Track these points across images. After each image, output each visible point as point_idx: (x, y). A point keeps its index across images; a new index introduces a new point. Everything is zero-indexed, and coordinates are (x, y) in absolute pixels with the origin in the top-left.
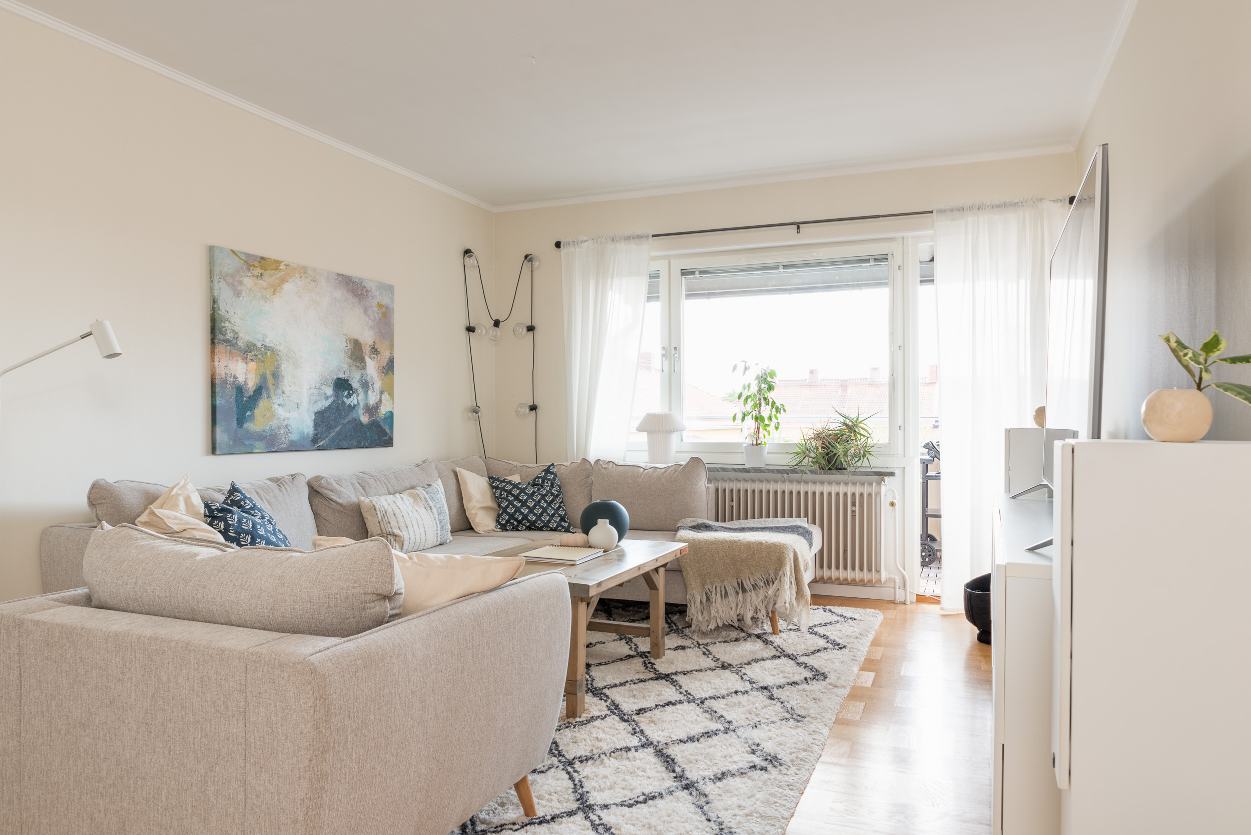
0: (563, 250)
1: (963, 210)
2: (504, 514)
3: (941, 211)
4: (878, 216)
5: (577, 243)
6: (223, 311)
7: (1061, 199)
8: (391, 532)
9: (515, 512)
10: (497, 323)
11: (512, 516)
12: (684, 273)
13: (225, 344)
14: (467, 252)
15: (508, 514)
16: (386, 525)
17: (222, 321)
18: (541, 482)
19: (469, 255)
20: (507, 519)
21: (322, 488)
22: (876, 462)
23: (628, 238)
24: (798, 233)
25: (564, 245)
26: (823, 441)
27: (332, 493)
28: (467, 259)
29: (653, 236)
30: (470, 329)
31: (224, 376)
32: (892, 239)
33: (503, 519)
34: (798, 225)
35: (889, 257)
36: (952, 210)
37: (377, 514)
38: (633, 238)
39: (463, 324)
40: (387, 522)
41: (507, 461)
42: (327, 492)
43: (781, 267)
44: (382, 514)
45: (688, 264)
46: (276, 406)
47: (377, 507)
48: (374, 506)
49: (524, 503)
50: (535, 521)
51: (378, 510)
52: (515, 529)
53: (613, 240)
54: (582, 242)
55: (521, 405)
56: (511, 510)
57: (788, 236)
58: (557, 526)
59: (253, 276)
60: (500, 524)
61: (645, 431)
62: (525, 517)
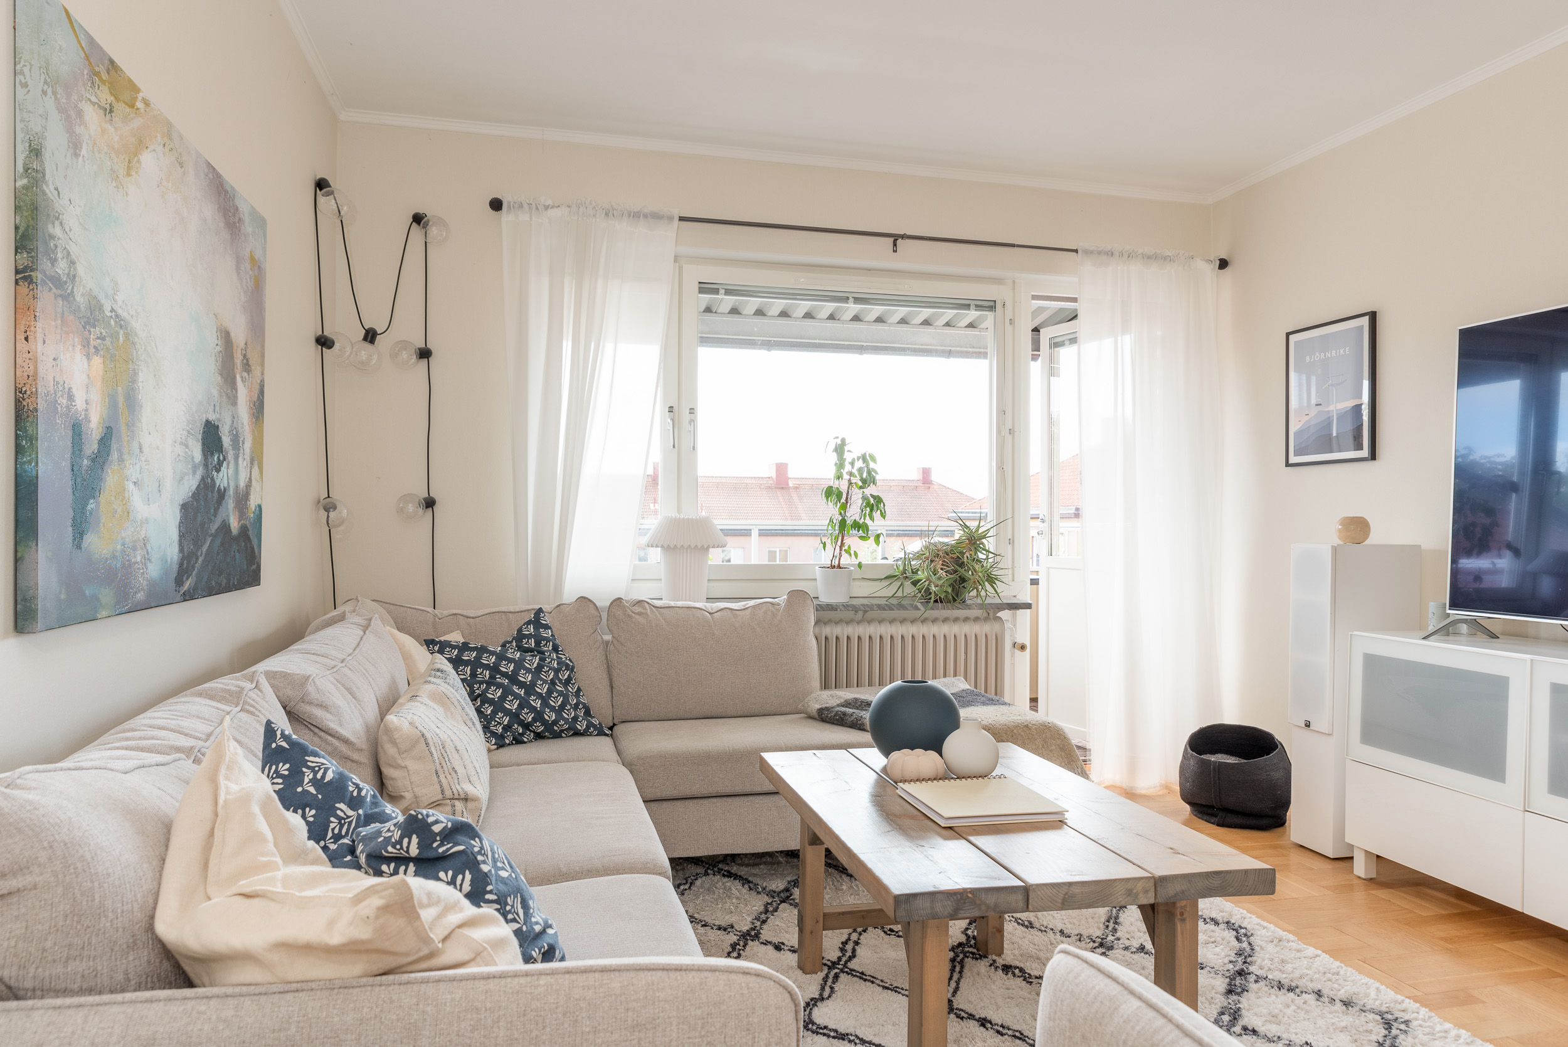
0: (505, 216)
1: (1112, 254)
2: (500, 715)
3: (1088, 252)
4: (1013, 246)
5: (537, 208)
6: (52, 187)
7: (1212, 259)
8: (461, 793)
9: (521, 707)
10: (370, 336)
11: (515, 716)
12: (705, 288)
13: (54, 290)
14: (321, 185)
15: (507, 712)
16: (449, 777)
17: (48, 216)
18: (533, 645)
19: (326, 192)
20: (506, 723)
21: (311, 703)
22: (1007, 591)
23: (636, 216)
24: (895, 251)
25: (509, 207)
26: (944, 561)
27: (328, 716)
28: (322, 200)
29: (682, 219)
30: (324, 342)
31: (51, 389)
32: (998, 281)
33: (499, 723)
34: (896, 238)
35: (999, 306)
36: (1099, 253)
37: (431, 753)
38: (645, 216)
39: (314, 330)
40: (451, 771)
41: (416, 607)
42: (318, 712)
43: (851, 300)
44: (439, 752)
45: (711, 274)
46: (131, 486)
47: (428, 735)
48: (423, 735)
49: (530, 689)
50: (555, 722)
51: (431, 744)
52: (518, 741)
53: (607, 214)
54: (546, 208)
55: (406, 498)
56: (512, 705)
57: (877, 253)
58: (588, 727)
59: (99, 106)
60: (494, 734)
61: (657, 546)
62: (539, 716)
